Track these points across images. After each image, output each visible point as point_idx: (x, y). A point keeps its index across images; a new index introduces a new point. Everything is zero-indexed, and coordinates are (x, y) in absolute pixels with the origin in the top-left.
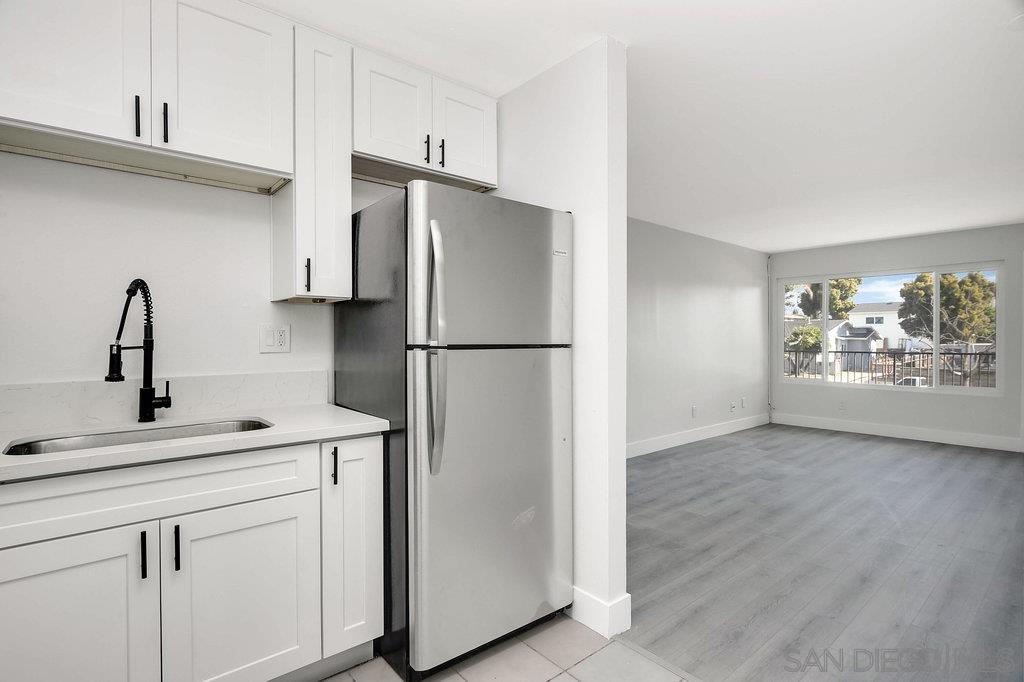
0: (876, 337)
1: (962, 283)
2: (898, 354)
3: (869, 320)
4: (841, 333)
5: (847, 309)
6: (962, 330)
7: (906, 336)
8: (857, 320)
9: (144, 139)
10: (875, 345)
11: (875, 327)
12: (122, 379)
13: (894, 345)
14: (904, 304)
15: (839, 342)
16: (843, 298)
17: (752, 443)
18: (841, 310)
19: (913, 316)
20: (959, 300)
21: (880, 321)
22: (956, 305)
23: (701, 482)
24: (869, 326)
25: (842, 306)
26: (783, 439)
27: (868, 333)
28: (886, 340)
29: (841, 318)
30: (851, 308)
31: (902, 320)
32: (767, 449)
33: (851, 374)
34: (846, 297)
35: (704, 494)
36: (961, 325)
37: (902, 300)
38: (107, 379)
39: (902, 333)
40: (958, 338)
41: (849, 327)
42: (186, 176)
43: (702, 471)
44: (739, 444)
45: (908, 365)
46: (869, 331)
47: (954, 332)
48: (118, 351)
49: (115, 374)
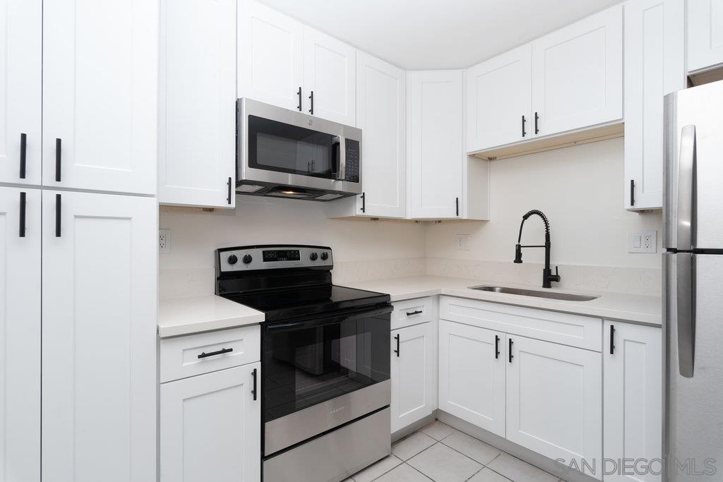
9: (528, 136)
12: (521, 262)
38: (515, 262)
42: (575, 142)
48: (519, 248)
49: (518, 259)
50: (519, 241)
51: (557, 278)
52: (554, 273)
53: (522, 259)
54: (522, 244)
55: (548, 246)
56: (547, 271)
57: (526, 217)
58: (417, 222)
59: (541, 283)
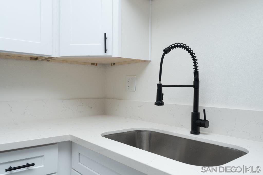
12: (162, 104)
48: (160, 87)
49: (160, 101)
50: (160, 80)
51: (205, 124)
52: (202, 118)
53: (163, 101)
54: (163, 83)
55: (196, 86)
56: (195, 115)
57: (166, 51)
58: (93, 64)
59: (190, 130)
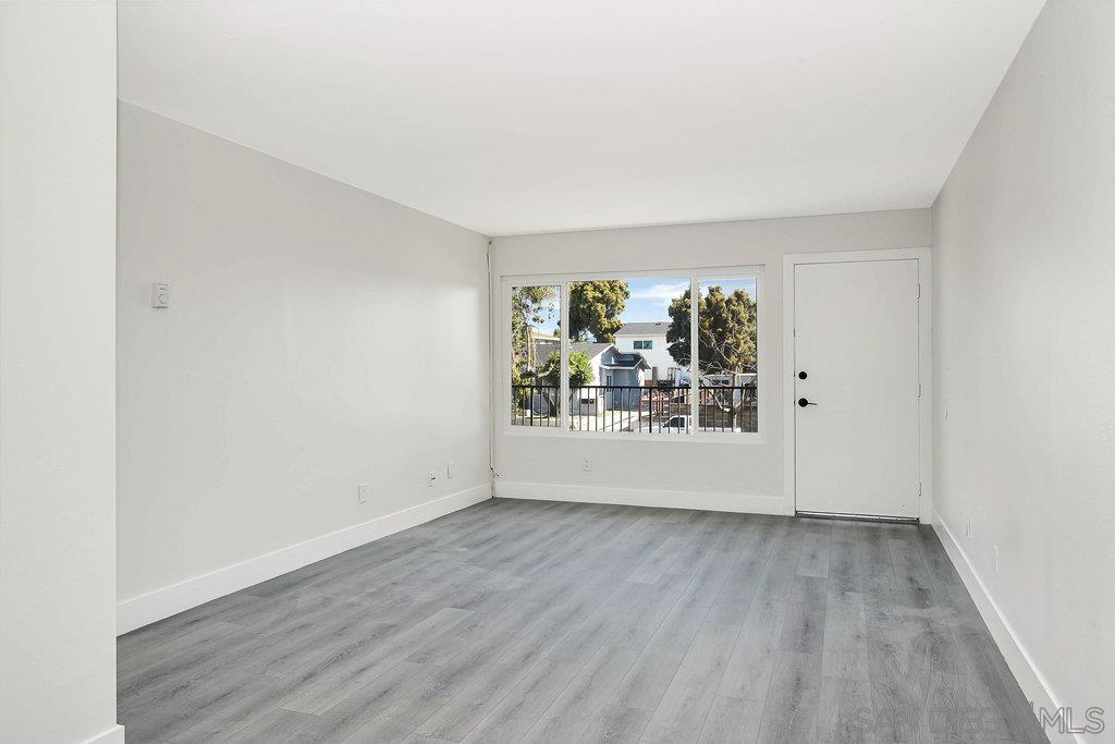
0: (644, 367)
1: (729, 302)
2: (666, 387)
3: (638, 345)
4: (605, 360)
5: (614, 330)
6: (729, 357)
7: (675, 364)
8: (624, 344)
10: (643, 377)
11: (643, 353)
13: (663, 376)
14: (672, 325)
15: (604, 374)
16: (609, 315)
17: (456, 536)
18: (606, 331)
19: (682, 340)
20: (726, 321)
21: (648, 345)
22: (725, 328)
23: (340, 632)
24: (637, 351)
25: (607, 326)
26: (507, 522)
27: (636, 361)
28: (655, 369)
29: (606, 341)
30: (618, 328)
31: (671, 344)
32: (476, 546)
33: (617, 413)
34: (613, 315)
35: (340, 658)
36: (728, 352)
37: (671, 320)
39: (670, 361)
40: (725, 366)
41: (614, 352)
43: (352, 605)
44: (431, 542)
45: (676, 400)
46: (637, 357)
47: (721, 360)
